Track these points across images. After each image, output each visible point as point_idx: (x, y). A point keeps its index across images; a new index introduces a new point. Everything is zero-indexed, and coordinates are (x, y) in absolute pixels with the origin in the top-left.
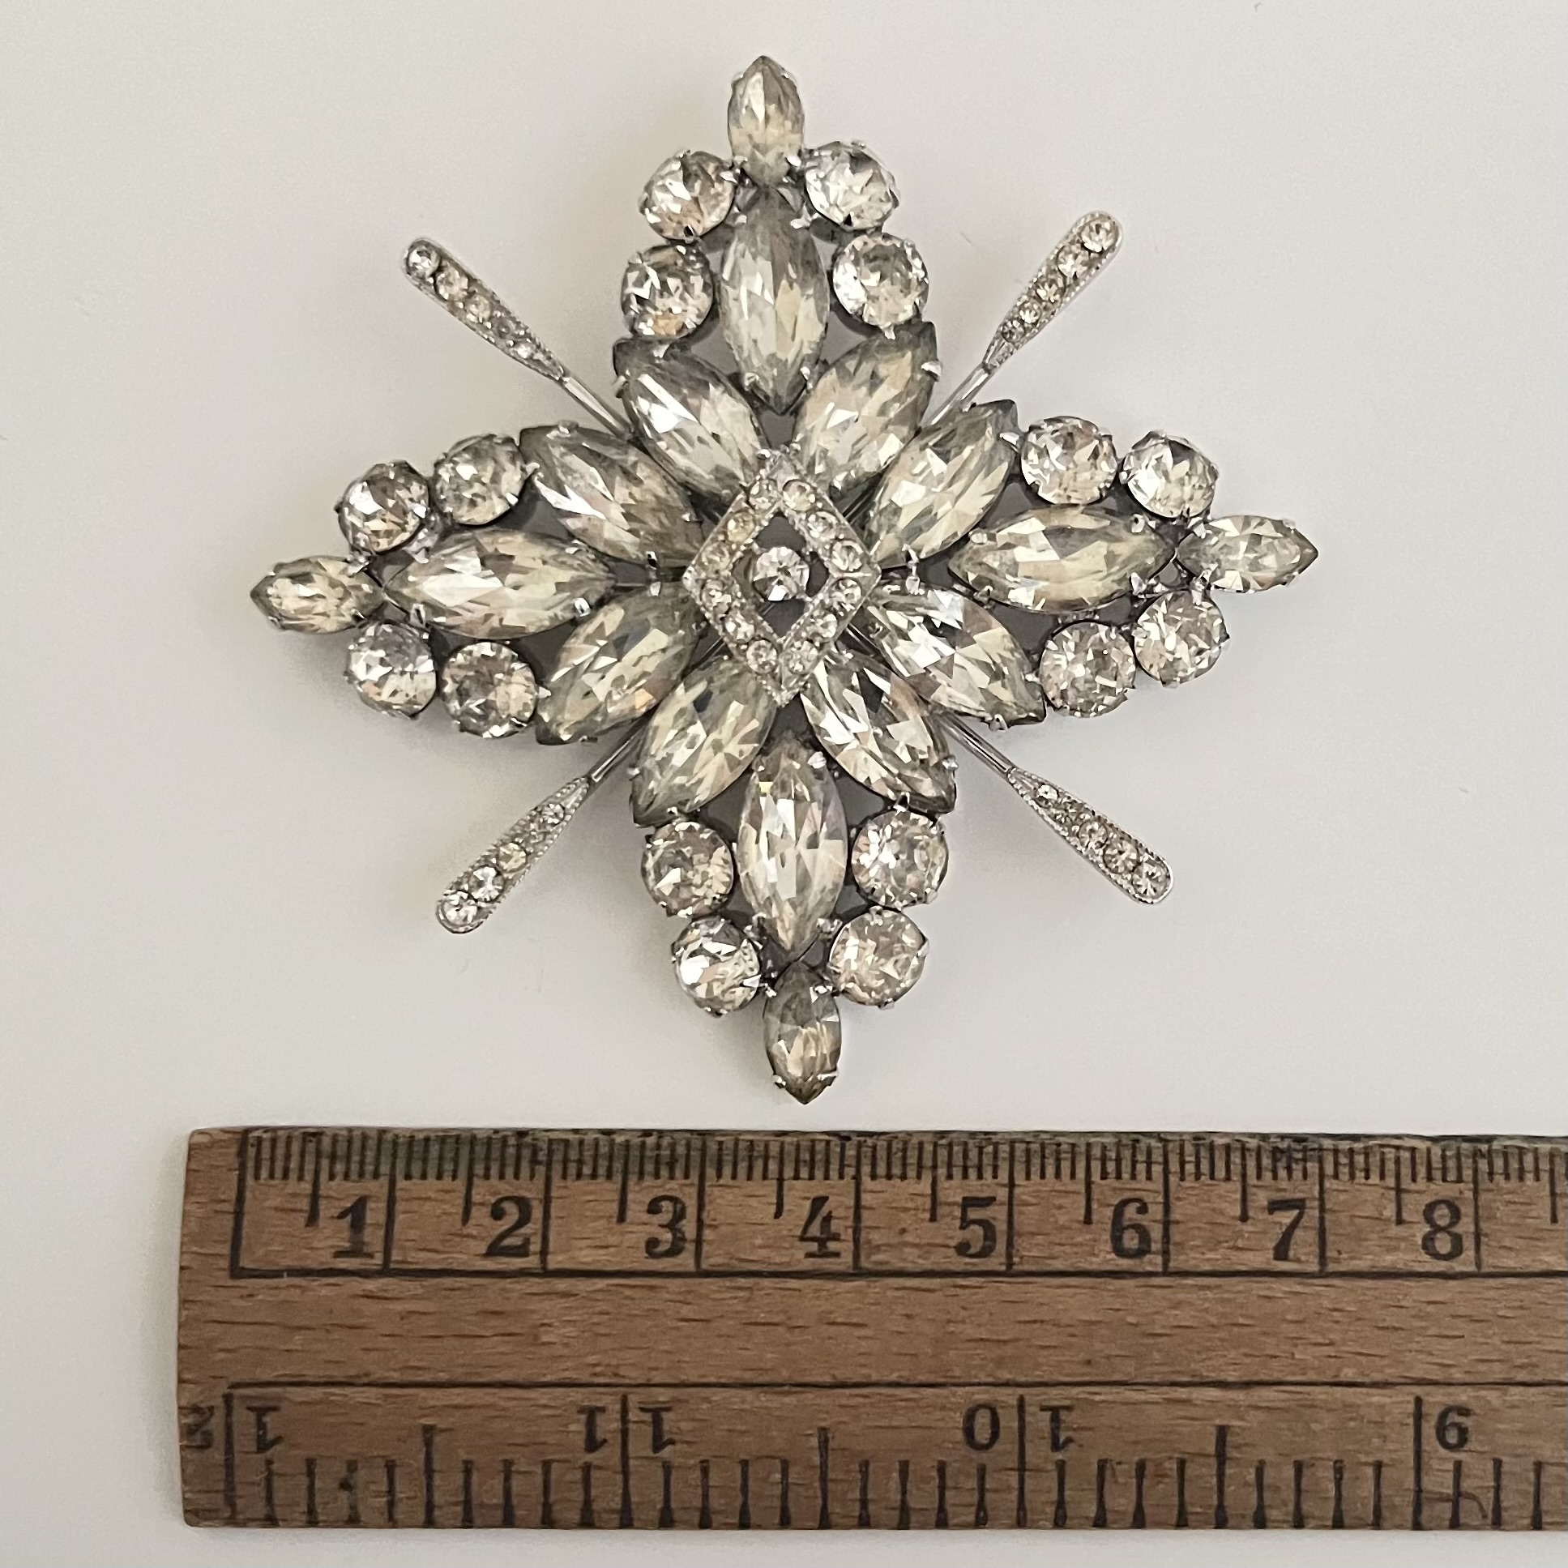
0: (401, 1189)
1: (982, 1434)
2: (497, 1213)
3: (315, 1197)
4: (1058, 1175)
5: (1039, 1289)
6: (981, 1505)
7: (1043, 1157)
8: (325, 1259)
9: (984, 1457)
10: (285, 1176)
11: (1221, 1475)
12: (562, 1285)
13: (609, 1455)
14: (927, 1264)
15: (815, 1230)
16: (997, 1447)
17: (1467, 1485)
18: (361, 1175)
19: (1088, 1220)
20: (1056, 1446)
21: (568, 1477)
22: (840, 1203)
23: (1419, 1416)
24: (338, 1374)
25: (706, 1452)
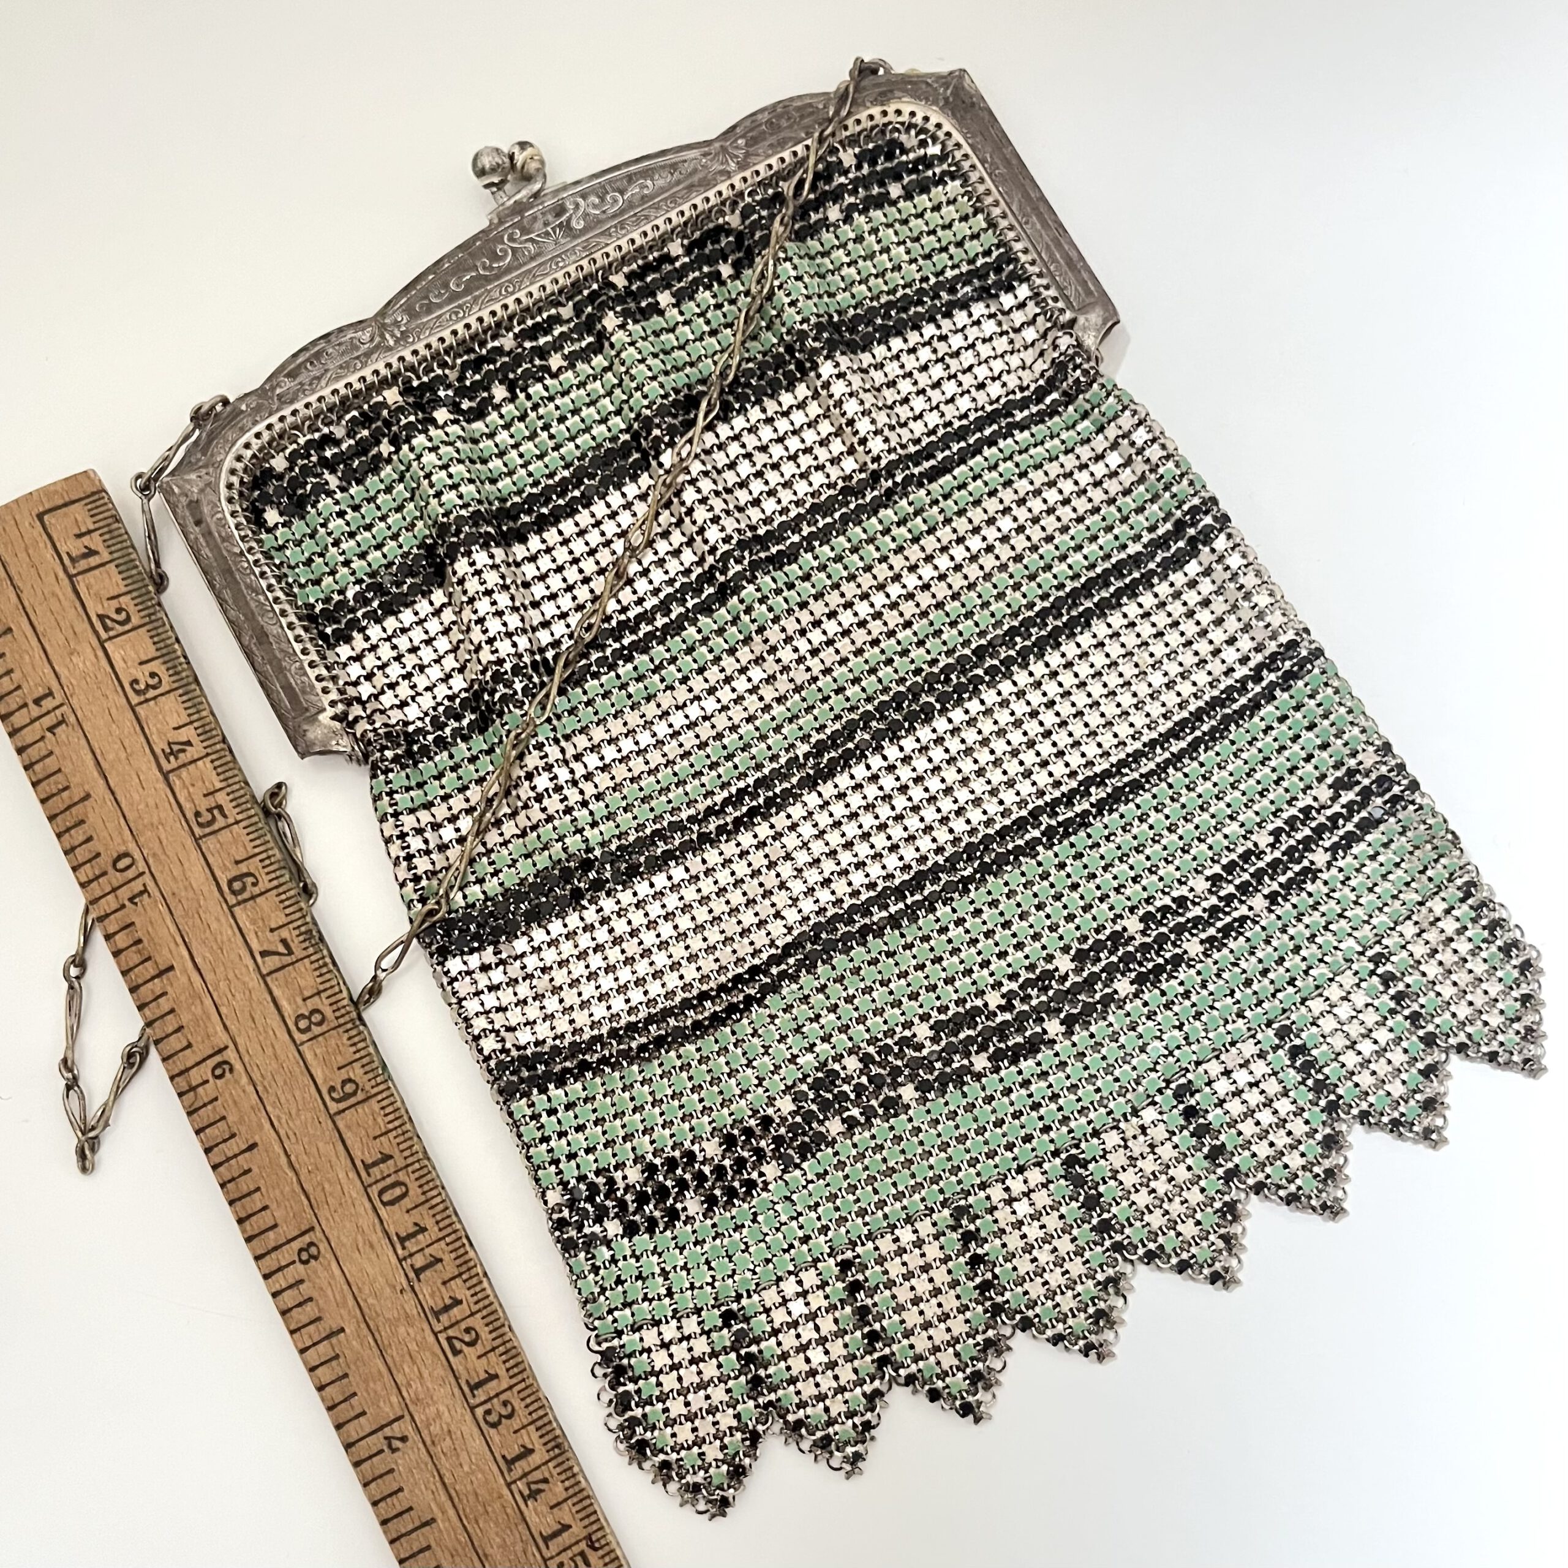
2: (119, 611)
3: (89, 532)
5: (195, 855)
6: (90, 882)
7: (257, 830)
8: (63, 550)
9: (111, 871)
11: (153, 978)
12: (100, 654)
13: (35, 711)
14: (182, 800)
15: (175, 748)
16: (118, 874)
17: (200, 1090)
18: (108, 547)
19: (237, 862)
20: (131, 900)
22: (192, 753)
23: (220, 1051)
24: (16, 578)
25: (57, 751)
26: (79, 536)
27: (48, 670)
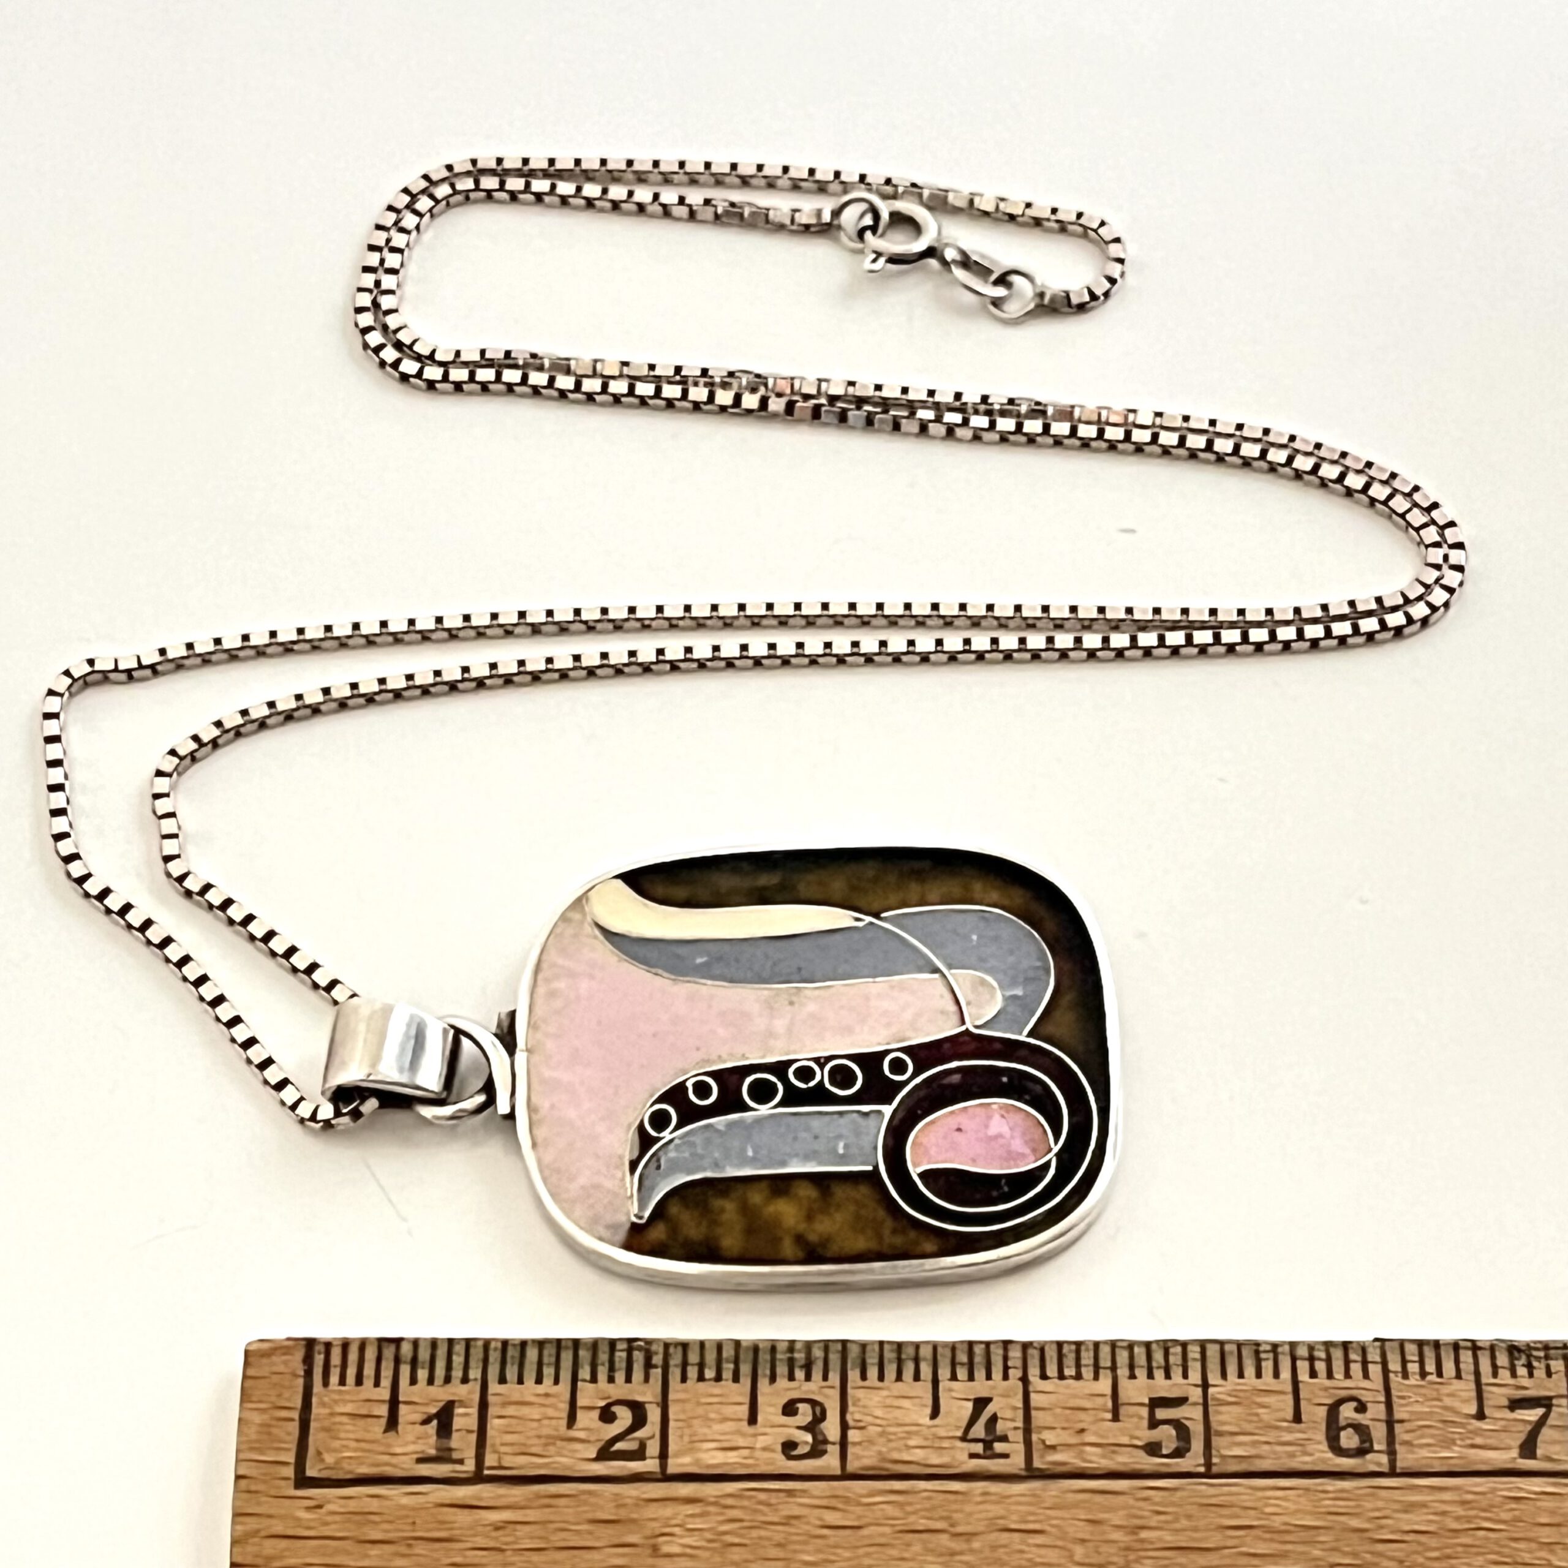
0: (495, 1394)
4: (1259, 1375)
10: (359, 1381)
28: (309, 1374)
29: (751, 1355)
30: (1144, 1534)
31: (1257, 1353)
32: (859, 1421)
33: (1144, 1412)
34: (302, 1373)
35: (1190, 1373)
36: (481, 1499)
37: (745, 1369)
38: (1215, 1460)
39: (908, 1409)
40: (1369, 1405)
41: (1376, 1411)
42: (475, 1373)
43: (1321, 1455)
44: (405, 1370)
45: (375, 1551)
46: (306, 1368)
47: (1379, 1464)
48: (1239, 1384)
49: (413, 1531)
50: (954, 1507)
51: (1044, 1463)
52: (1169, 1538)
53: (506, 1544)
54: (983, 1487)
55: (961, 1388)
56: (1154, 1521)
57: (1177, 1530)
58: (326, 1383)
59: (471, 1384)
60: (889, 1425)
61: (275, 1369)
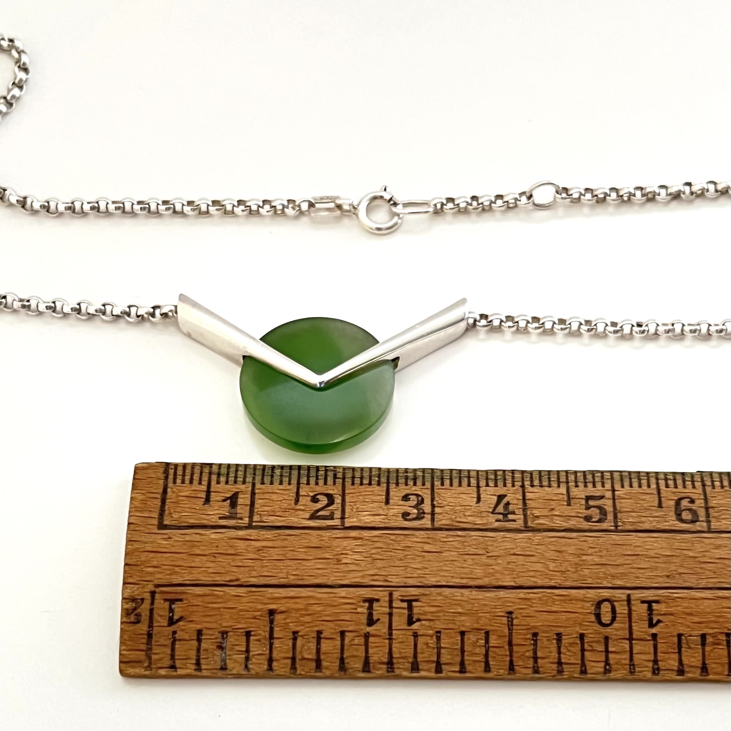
0: (259, 489)
1: (606, 618)
2: (315, 500)
3: (208, 492)
4: (640, 486)
5: (633, 538)
6: (607, 662)
7: (630, 479)
8: (214, 520)
9: (607, 631)
10: (191, 482)
12: (353, 533)
13: (381, 628)
14: (565, 525)
15: (500, 509)
16: (615, 625)
18: (235, 482)
19: (660, 506)
20: (651, 625)
21: (356, 641)
22: (514, 497)
24: (219, 579)
25: (439, 625)
26: (207, 500)
27: (343, 592)
28: (166, 478)
29: (386, 474)
30: (584, 558)
31: (639, 476)
32: (441, 504)
33: (583, 502)
34: (163, 478)
35: (606, 485)
36: (251, 536)
37: (383, 480)
38: (620, 524)
39: (465, 499)
40: (696, 500)
41: (700, 503)
42: (249, 479)
43: (672, 523)
44: (214, 477)
45: (197, 559)
46: (165, 476)
47: (702, 527)
48: (630, 490)
49: (217, 550)
50: (489, 543)
51: (533, 524)
52: (597, 560)
53: (264, 557)
54: (504, 535)
55: (491, 490)
56: (590, 551)
57: (601, 556)
58: (175, 482)
59: (247, 484)
60: (456, 506)
61: (149, 476)
